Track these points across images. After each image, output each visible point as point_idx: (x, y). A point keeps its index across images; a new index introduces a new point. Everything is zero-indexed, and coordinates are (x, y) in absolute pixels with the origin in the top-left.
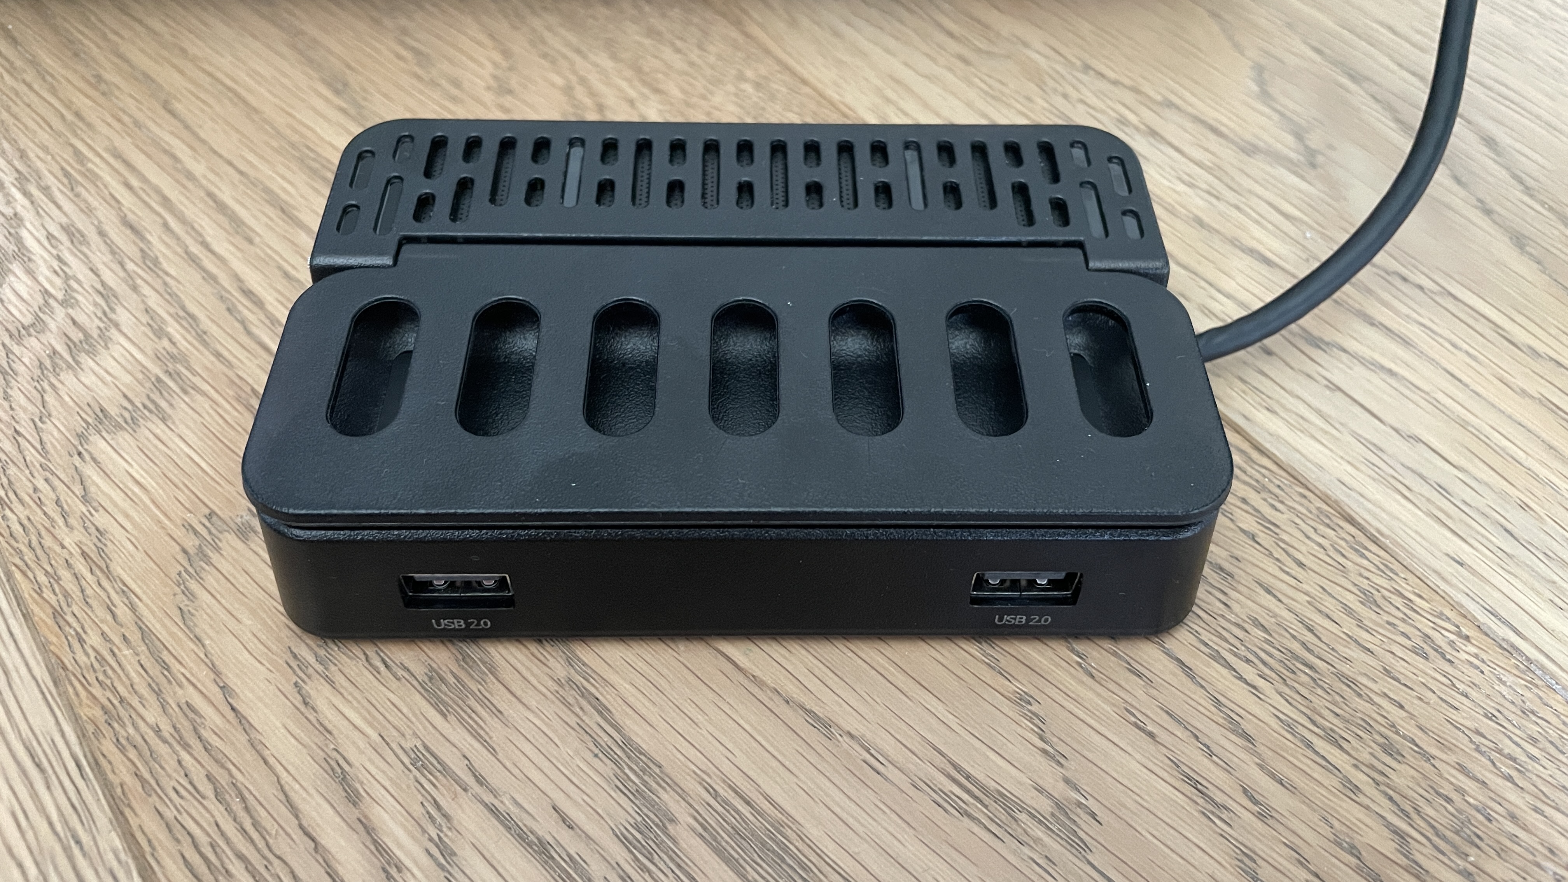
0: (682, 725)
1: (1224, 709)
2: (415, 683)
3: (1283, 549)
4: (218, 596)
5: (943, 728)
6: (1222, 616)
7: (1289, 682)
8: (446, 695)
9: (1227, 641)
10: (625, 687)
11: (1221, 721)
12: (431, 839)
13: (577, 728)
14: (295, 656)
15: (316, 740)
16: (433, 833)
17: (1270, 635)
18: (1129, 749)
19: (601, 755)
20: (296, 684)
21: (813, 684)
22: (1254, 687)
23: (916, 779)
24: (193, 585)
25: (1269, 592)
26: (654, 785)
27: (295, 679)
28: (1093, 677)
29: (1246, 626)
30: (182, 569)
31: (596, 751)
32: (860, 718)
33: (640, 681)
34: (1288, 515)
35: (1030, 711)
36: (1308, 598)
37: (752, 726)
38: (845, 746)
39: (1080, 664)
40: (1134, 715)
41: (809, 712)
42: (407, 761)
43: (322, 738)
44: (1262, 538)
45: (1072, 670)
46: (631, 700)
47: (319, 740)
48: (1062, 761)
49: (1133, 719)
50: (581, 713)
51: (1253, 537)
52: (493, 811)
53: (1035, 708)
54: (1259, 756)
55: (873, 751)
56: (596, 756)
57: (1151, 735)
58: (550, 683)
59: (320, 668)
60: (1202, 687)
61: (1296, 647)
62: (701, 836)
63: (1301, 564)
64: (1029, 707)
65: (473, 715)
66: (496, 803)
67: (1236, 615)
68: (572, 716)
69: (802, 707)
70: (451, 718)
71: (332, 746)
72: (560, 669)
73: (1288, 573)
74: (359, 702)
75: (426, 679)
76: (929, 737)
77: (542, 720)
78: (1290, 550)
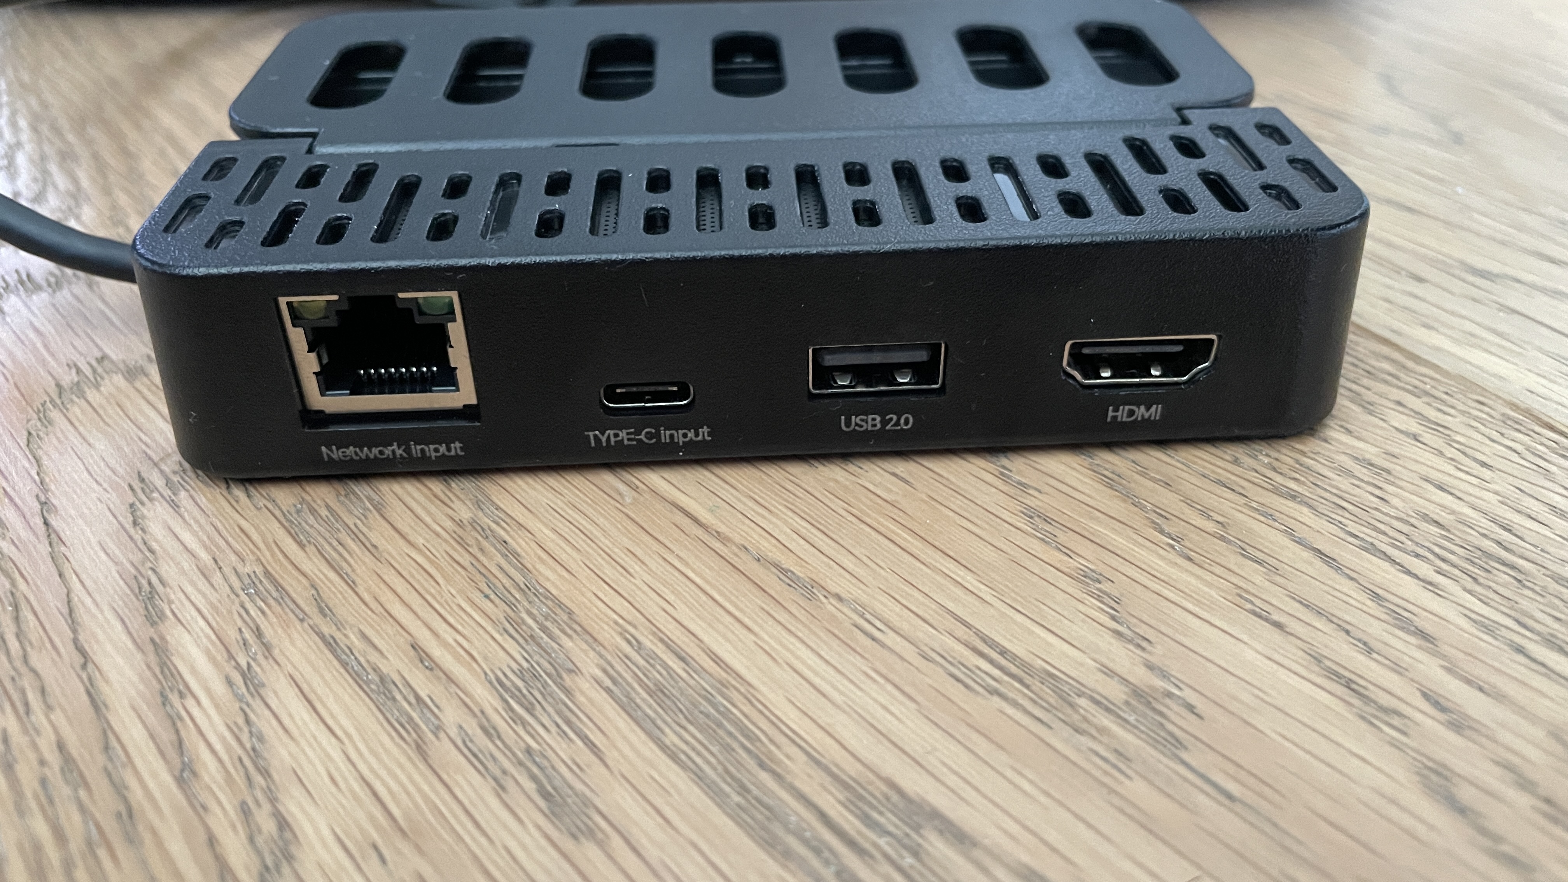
0: (609, 572)
1: (1386, 604)
2: (277, 513)
3: (1458, 450)
4: (77, 424)
5: (971, 599)
6: (1376, 509)
7: (1481, 580)
8: (312, 526)
9: (1384, 533)
10: (545, 534)
11: (1383, 616)
12: (238, 666)
13: (470, 568)
14: (142, 480)
15: (131, 556)
16: (243, 661)
17: (1448, 531)
18: (1245, 638)
19: (493, 596)
20: (132, 505)
21: (797, 545)
22: (1431, 584)
23: (926, 649)
24: (55, 414)
25: (1441, 488)
26: (557, 632)
27: (131, 499)
28: (1189, 559)
29: (1412, 520)
30: (48, 400)
31: (488, 591)
32: (854, 581)
33: (564, 529)
34: (1461, 418)
35: (1098, 589)
36: (1500, 498)
37: (704, 579)
38: (829, 607)
39: (1172, 547)
40: (1251, 602)
41: (784, 571)
42: (237, 584)
43: (140, 555)
44: (1427, 437)
45: (1161, 552)
46: (549, 546)
47: (137, 558)
48: (1144, 644)
49: (1249, 606)
50: (479, 555)
51: (1415, 437)
52: (331, 644)
53: (1106, 586)
54: (1444, 657)
55: (868, 616)
56: (487, 597)
57: (1278, 625)
58: (448, 524)
59: (167, 493)
60: (1352, 579)
61: (1487, 545)
62: (608, 690)
63: (1484, 464)
64: (1098, 585)
65: (340, 548)
66: (338, 636)
67: (1397, 509)
68: (467, 555)
69: (777, 566)
70: (311, 549)
71: (150, 565)
72: (465, 513)
73: (1467, 473)
74: (200, 526)
75: (293, 510)
76: (951, 606)
77: (427, 557)
78: (1467, 450)
